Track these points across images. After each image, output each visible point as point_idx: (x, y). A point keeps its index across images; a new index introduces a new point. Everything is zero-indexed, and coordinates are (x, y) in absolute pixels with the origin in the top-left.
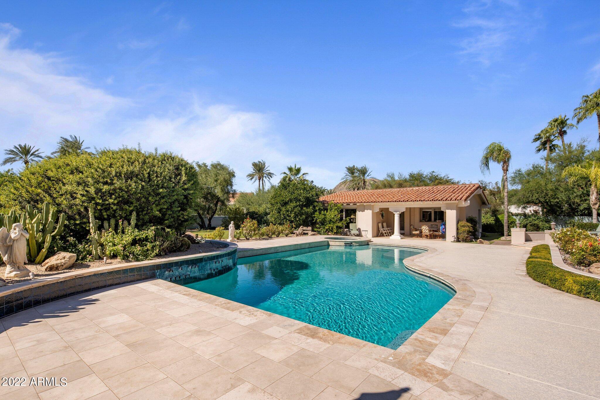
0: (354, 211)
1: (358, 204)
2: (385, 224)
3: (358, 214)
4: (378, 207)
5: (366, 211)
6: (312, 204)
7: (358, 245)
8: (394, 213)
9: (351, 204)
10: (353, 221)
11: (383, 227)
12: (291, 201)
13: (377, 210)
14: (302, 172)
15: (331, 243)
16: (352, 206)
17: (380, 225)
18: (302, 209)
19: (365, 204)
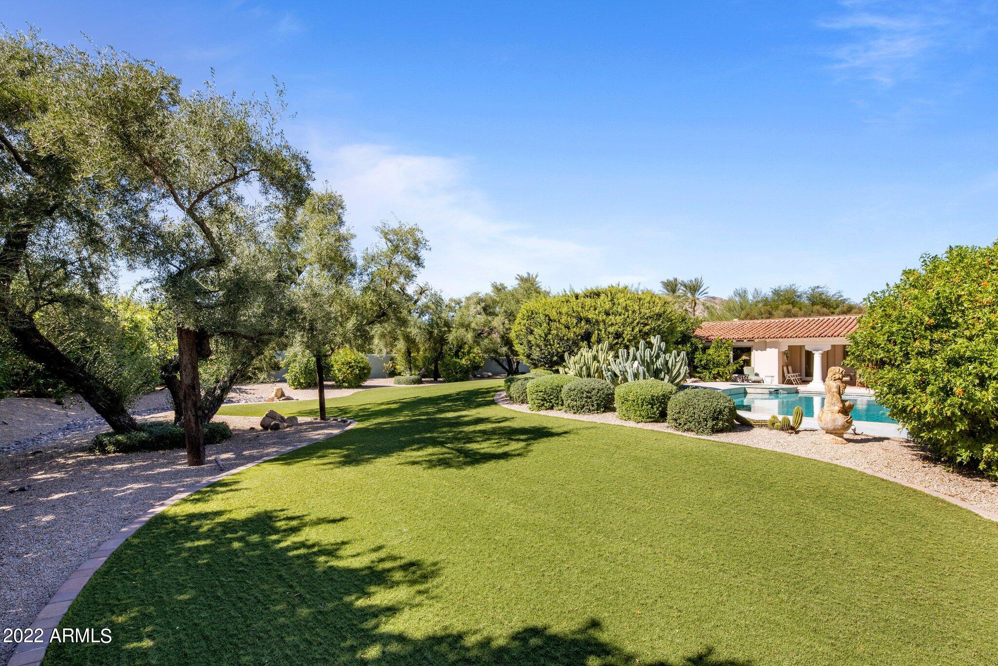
0: (748, 350)
1: (756, 341)
2: (790, 368)
3: (754, 353)
4: (785, 344)
5: (769, 349)
6: (689, 341)
7: (786, 392)
8: (814, 352)
9: (745, 341)
10: (747, 363)
11: (789, 373)
13: (786, 349)
15: (748, 390)
16: (745, 344)
17: (785, 368)
19: (768, 340)
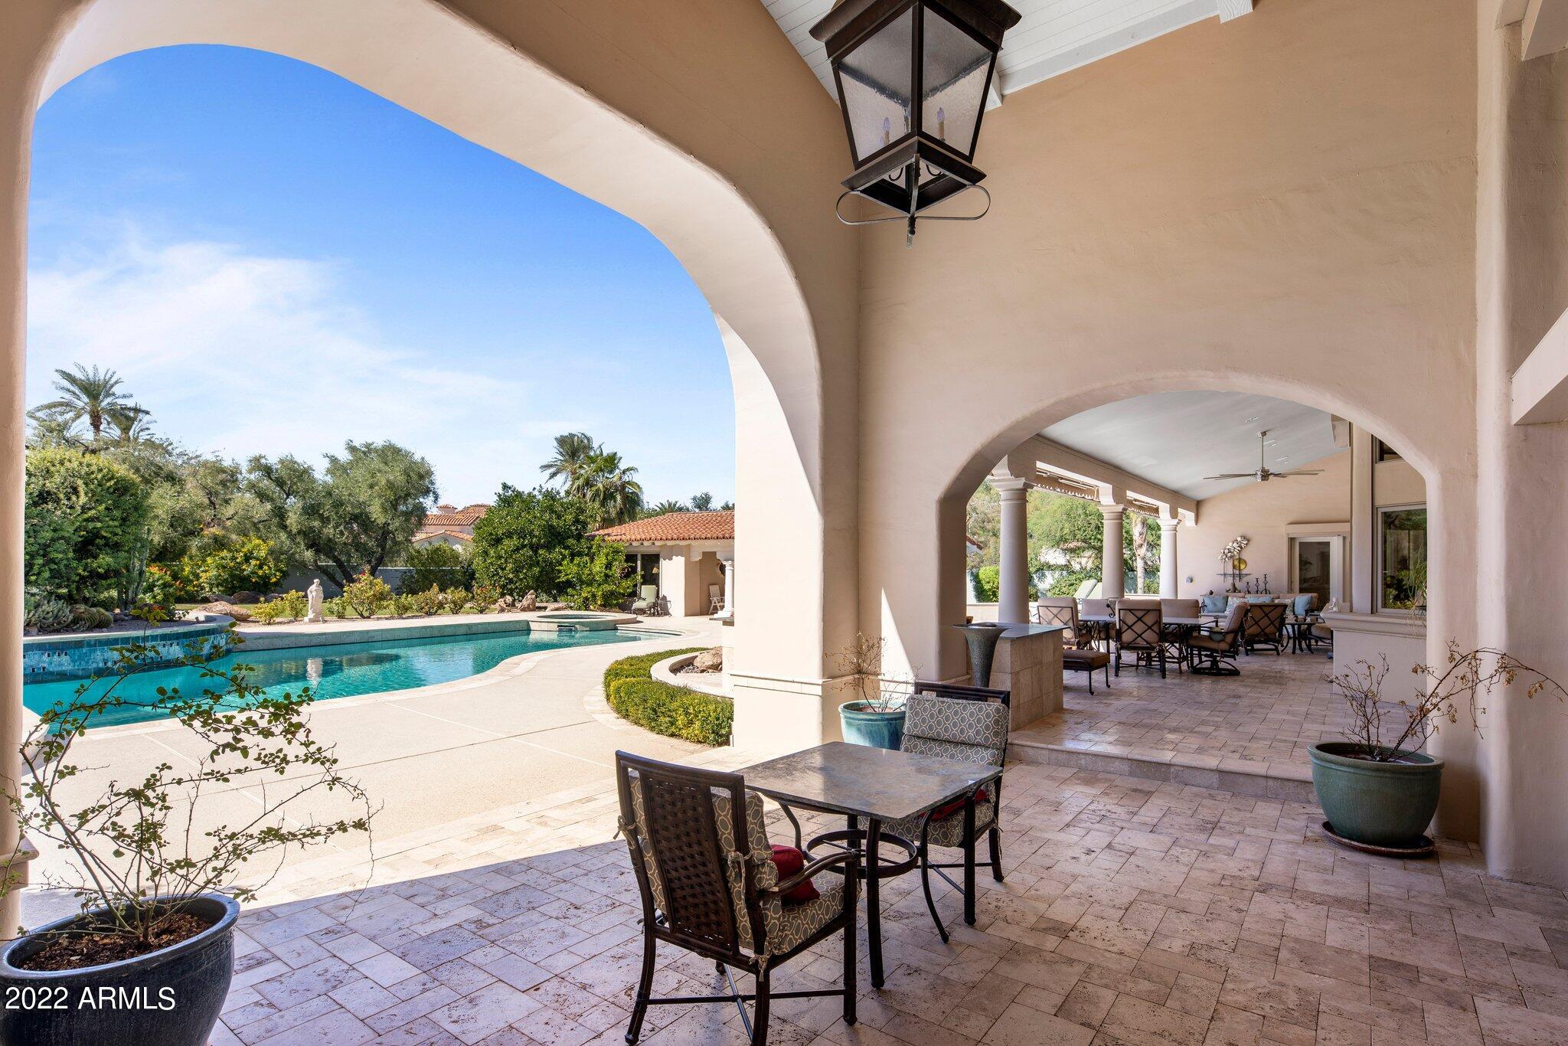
0: (657, 559)
1: (659, 543)
3: (663, 564)
4: (699, 548)
5: (674, 557)
7: (588, 629)
8: (724, 563)
10: (655, 580)
12: (509, 535)
13: (697, 557)
14: (622, 466)
15: (533, 626)
16: (649, 548)
18: (536, 552)
